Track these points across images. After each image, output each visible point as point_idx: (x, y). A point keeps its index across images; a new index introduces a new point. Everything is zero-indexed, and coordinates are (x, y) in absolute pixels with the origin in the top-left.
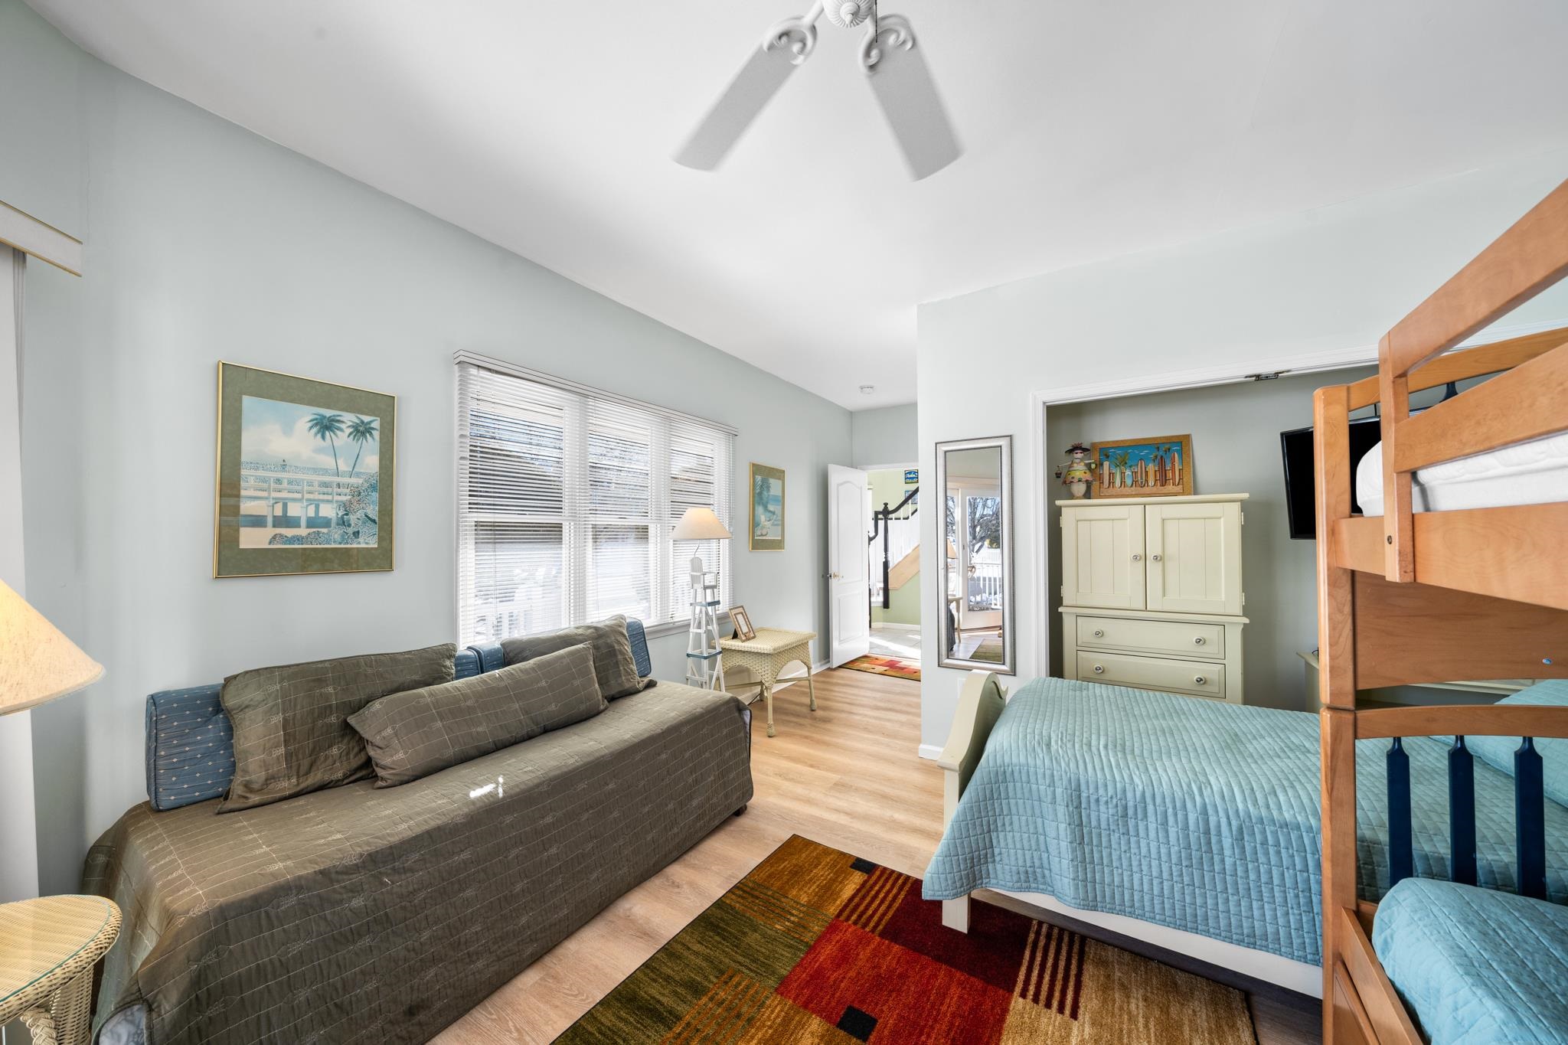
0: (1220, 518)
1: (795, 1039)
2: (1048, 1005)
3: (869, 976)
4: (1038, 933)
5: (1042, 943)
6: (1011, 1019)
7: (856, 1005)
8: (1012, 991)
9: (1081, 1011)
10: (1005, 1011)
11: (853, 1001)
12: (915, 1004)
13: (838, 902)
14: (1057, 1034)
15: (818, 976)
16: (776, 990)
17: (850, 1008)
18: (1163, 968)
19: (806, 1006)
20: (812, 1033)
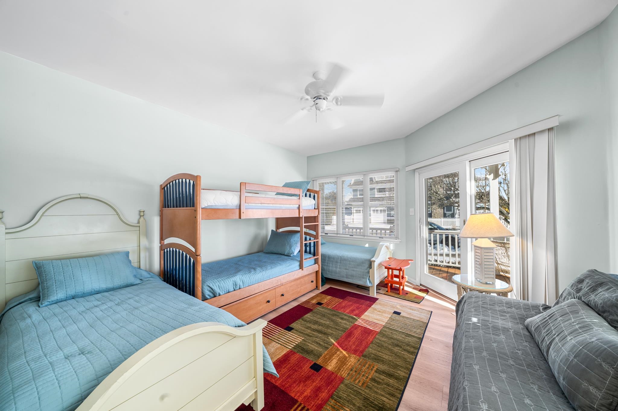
1: (336, 365)
7: (315, 372)
15: (329, 383)
16: (344, 379)
17: (318, 371)
19: (333, 373)
20: (331, 365)
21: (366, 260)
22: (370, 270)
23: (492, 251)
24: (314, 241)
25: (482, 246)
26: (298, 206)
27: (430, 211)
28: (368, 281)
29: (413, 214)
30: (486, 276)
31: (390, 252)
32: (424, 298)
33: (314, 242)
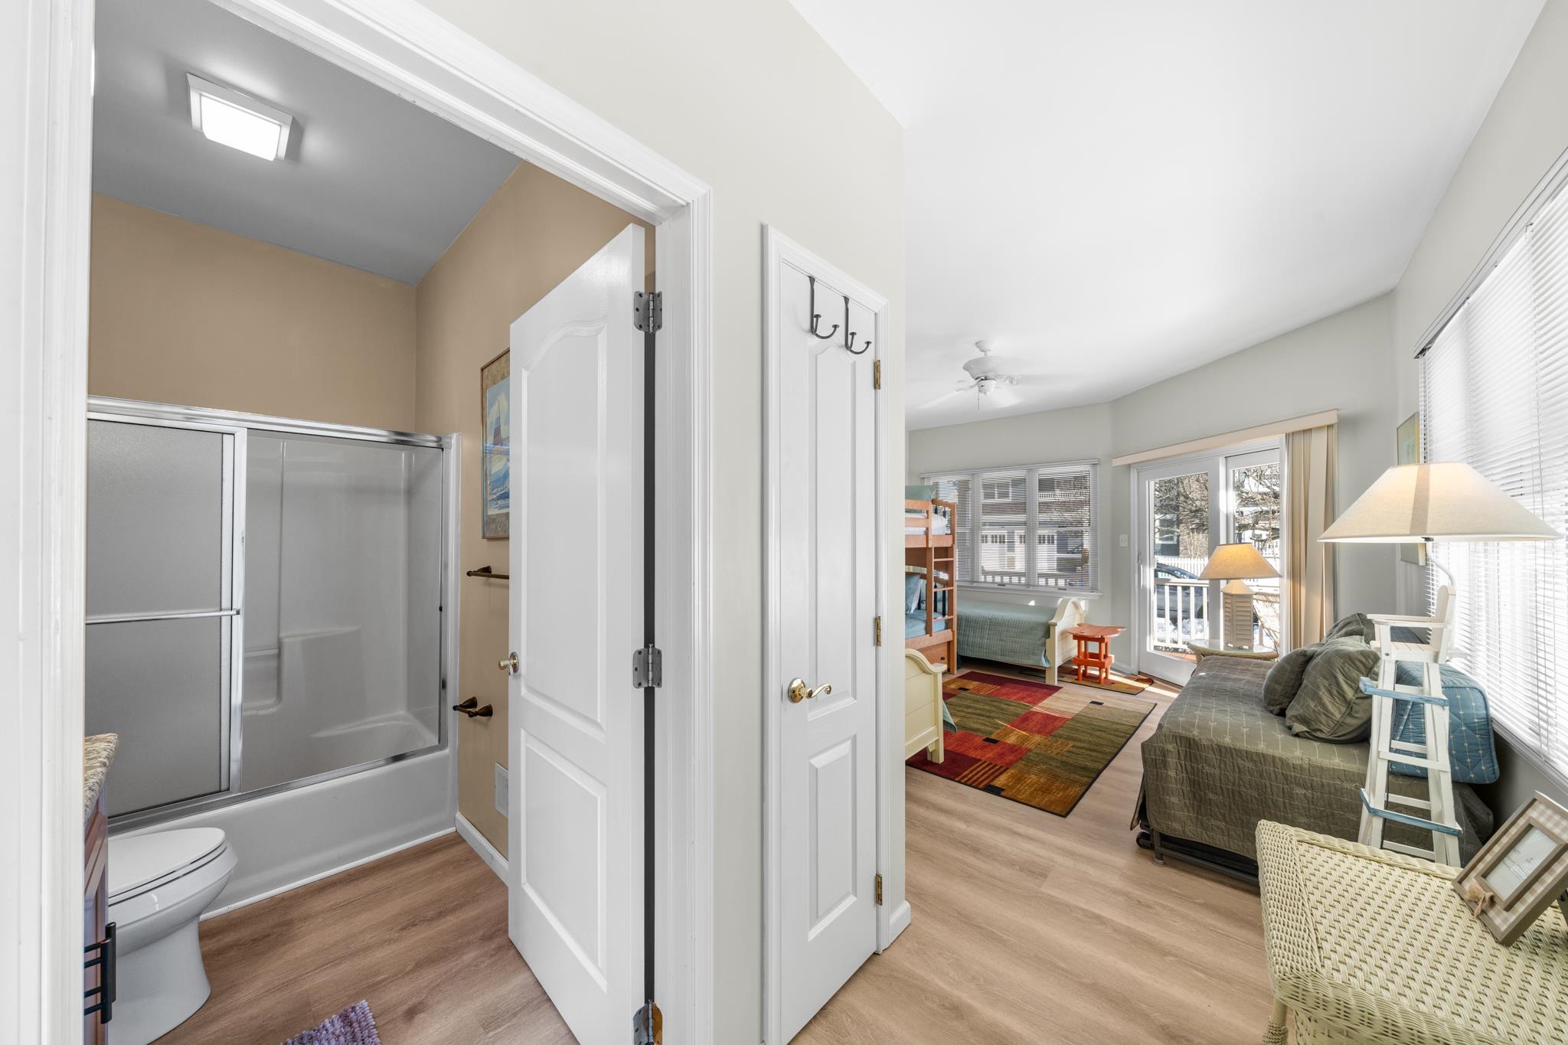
21: (1039, 624)
22: (1048, 640)
23: (1248, 600)
24: (944, 589)
25: (1233, 593)
26: (924, 529)
27: (1175, 538)
28: (1043, 658)
29: (1126, 545)
30: (1239, 637)
31: (1081, 615)
32: (1144, 689)
33: (944, 592)
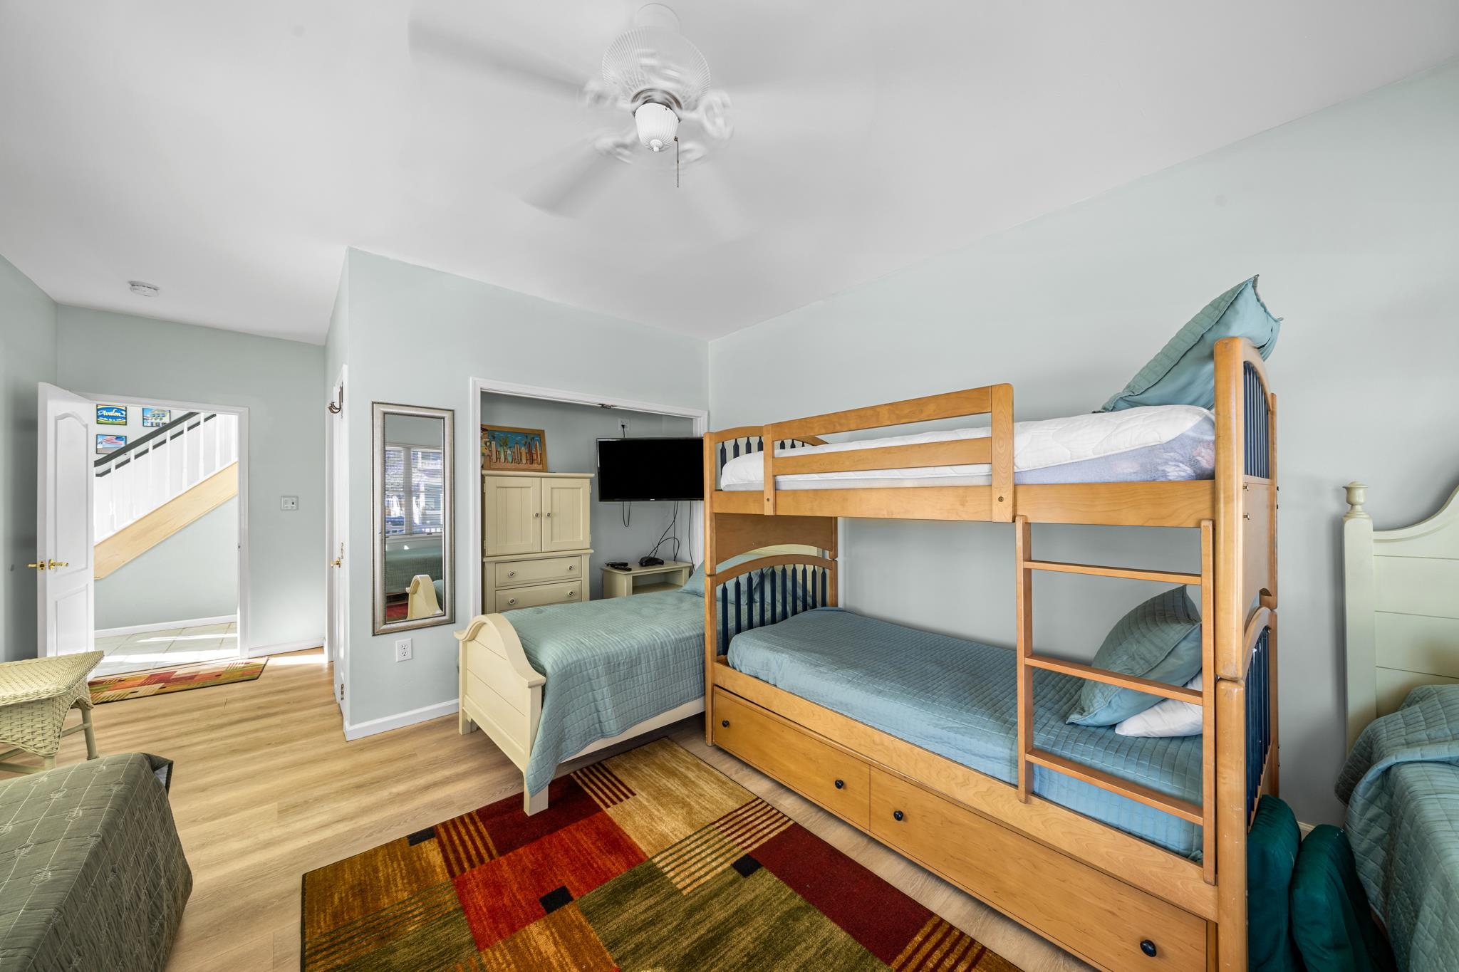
0: (580, 488)
1: (534, 948)
2: (621, 800)
3: (527, 877)
4: (579, 777)
5: (587, 780)
6: (616, 820)
7: (543, 895)
8: (602, 809)
9: (633, 790)
10: (609, 819)
11: (538, 895)
12: (570, 859)
13: (438, 870)
14: (637, 806)
15: (494, 914)
16: (479, 950)
17: (541, 900)
18: (638, 749)
19: (513, 929)
20: (540, 933)
